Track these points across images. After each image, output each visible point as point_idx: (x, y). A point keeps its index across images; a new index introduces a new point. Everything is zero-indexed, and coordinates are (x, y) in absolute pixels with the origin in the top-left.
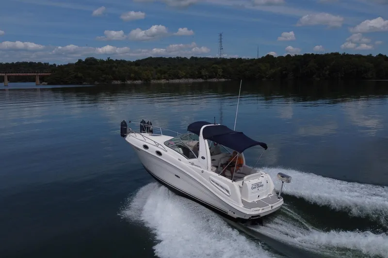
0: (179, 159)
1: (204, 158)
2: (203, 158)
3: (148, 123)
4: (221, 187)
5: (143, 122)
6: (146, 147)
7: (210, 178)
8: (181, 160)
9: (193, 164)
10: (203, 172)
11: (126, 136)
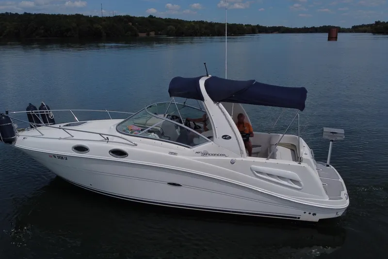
0: (172, 153)
1: (230, 138)
2: (226, 137)
3: (42, 107)
4: (279, 177)
5: (31, 107)
6: (81, 149)
7: (252, 170)
8: (175, 154)
9: (205, 154)
10: (232, 163)
11: (14, 140)
